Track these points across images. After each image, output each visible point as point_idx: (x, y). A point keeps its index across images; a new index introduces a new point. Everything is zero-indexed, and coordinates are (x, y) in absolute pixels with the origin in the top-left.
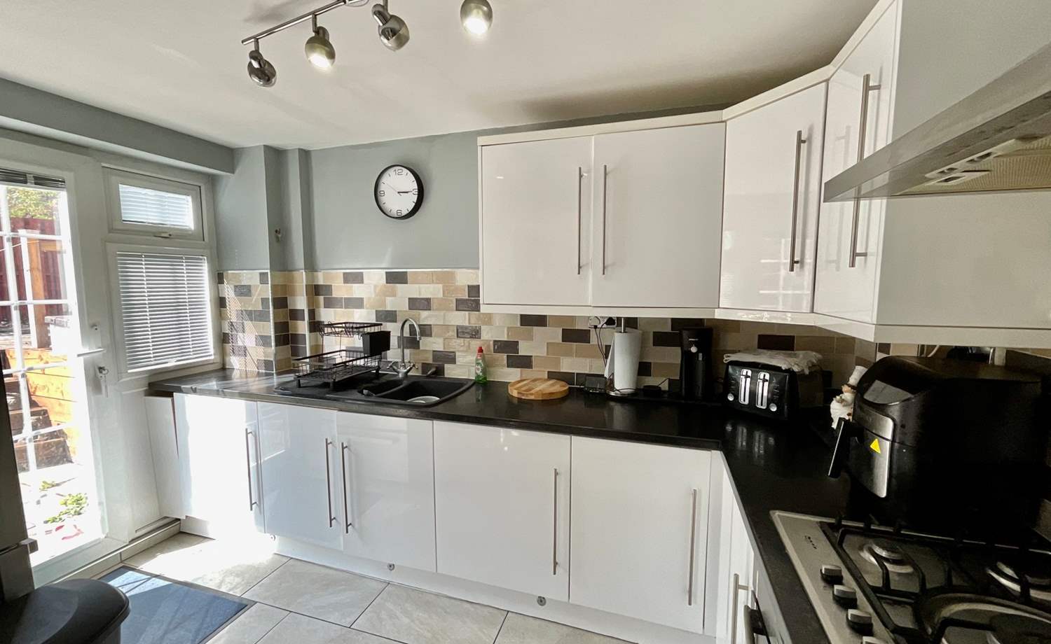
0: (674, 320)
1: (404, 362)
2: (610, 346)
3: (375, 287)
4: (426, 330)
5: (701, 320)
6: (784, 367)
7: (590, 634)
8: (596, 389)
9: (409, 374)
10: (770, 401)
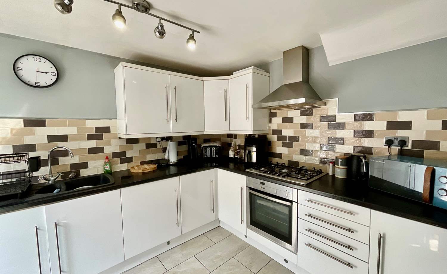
0: (183, 136)
1: (51, 174)
2: (167, 148)
3: (12, 130)
4: (65, 153)
5: (190, 136)
6: (218, 145)
7: (186, 243)
8: (164, 164)
9: (56, 180)
10: (216, 155)
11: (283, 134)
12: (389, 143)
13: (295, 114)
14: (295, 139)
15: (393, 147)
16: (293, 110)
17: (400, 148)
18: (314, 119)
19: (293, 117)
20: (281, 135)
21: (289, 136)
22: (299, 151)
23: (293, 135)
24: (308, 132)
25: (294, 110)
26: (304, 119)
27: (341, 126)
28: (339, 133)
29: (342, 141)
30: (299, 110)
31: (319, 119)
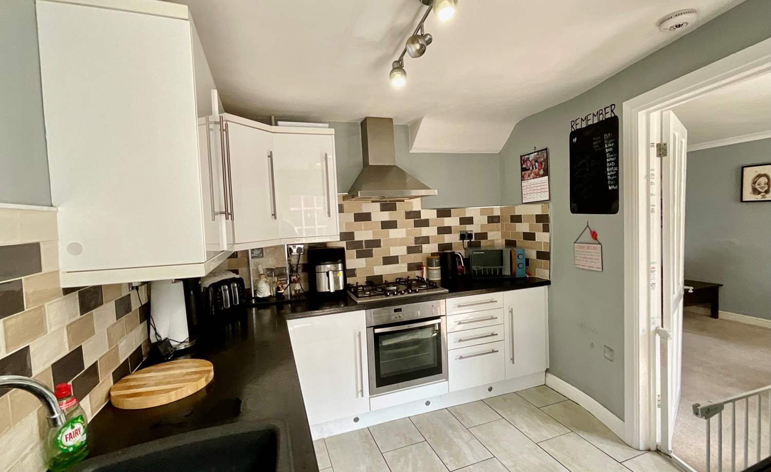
11: (356, 239)
12: (463, 237)
13: (373, 209)
14: (376, 243)
15: (465, 241)
16: (369, 202)
17: (469, 241)
18: (398, 215)
19: (370, 213)
20: (354, 239)
21: (365, 241)
22: (381, 260)
23: (371, 238)
24: (392, 233)
25: (372, 202)
26: (386, 216)
27: (426, 223)
28: (425, 231)
29: (426, 240)
30: (379, 203)
31: (404, 215)
